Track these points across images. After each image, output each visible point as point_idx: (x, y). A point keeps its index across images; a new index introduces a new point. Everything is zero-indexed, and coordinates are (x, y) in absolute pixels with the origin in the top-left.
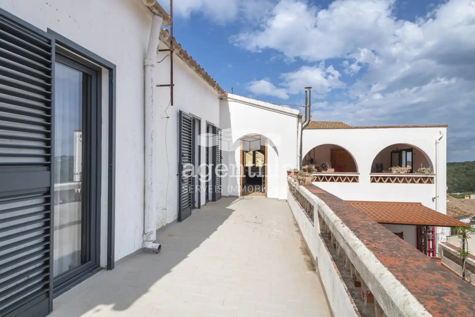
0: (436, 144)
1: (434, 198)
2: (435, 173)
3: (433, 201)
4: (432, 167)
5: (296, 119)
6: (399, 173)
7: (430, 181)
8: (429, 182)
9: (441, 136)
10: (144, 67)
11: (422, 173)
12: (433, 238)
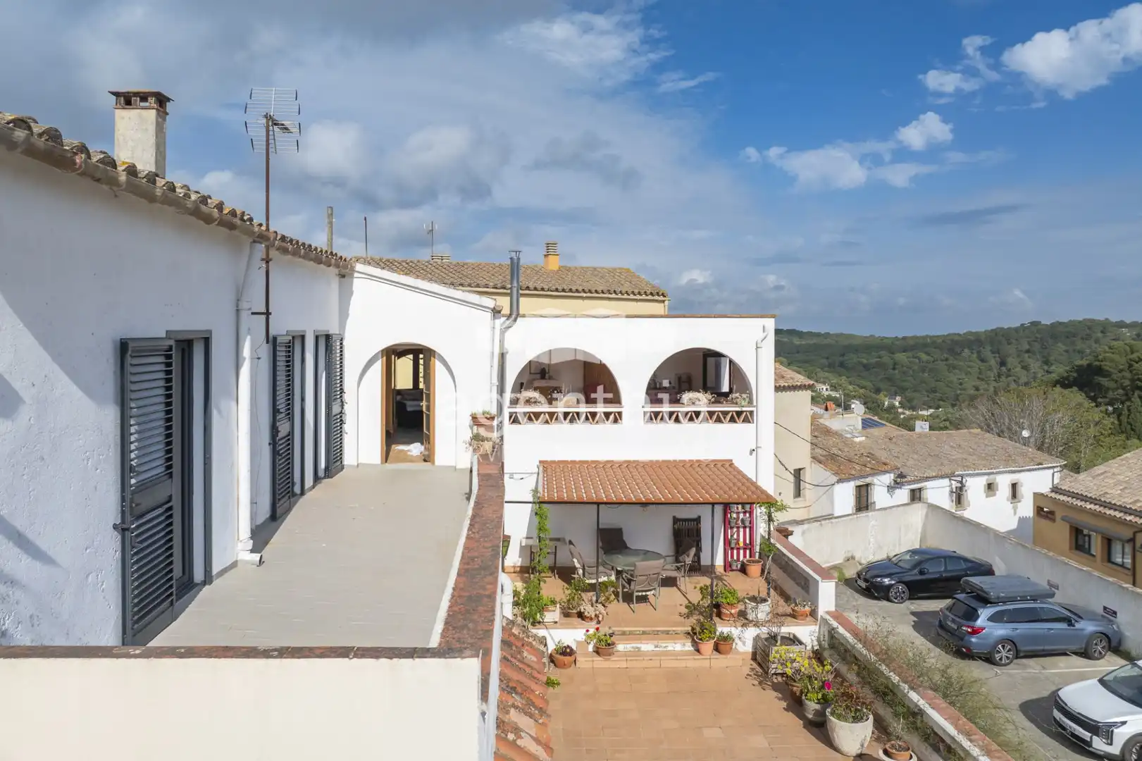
0: (756, 349)
1: (754, 450)
2: (755, 404)
3: (751, 454)
4: (751, 394)
5: (489, 315)
6: (693, 403)
7: (748, 418)
8: (746, 420)
9: (765, 334)
10: (238, 310)
11: (733, 403)
12: (750, 523)
